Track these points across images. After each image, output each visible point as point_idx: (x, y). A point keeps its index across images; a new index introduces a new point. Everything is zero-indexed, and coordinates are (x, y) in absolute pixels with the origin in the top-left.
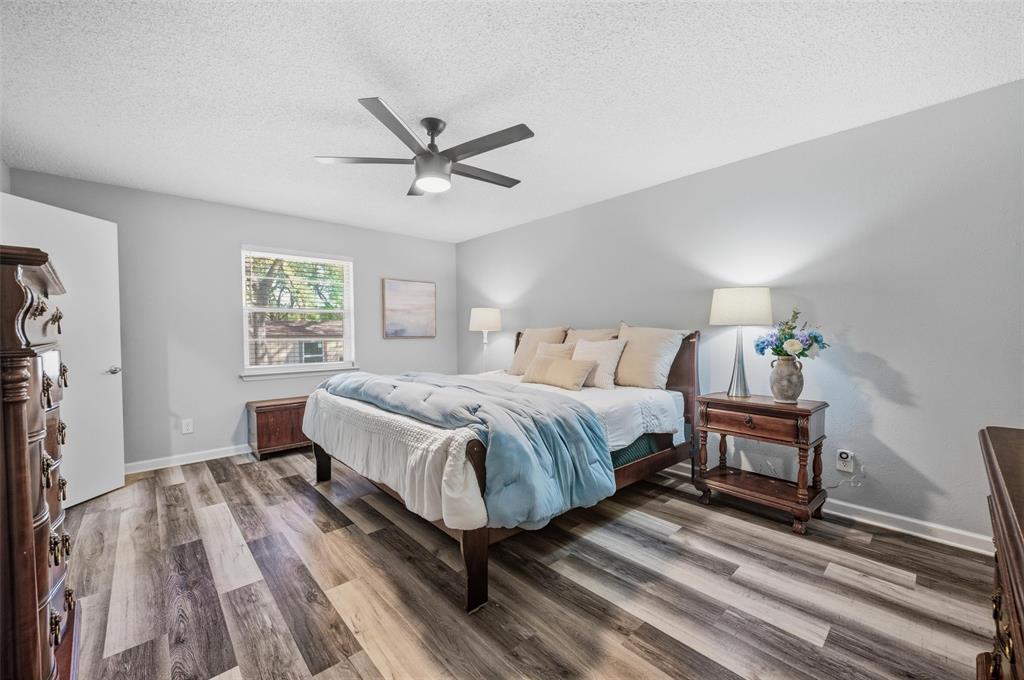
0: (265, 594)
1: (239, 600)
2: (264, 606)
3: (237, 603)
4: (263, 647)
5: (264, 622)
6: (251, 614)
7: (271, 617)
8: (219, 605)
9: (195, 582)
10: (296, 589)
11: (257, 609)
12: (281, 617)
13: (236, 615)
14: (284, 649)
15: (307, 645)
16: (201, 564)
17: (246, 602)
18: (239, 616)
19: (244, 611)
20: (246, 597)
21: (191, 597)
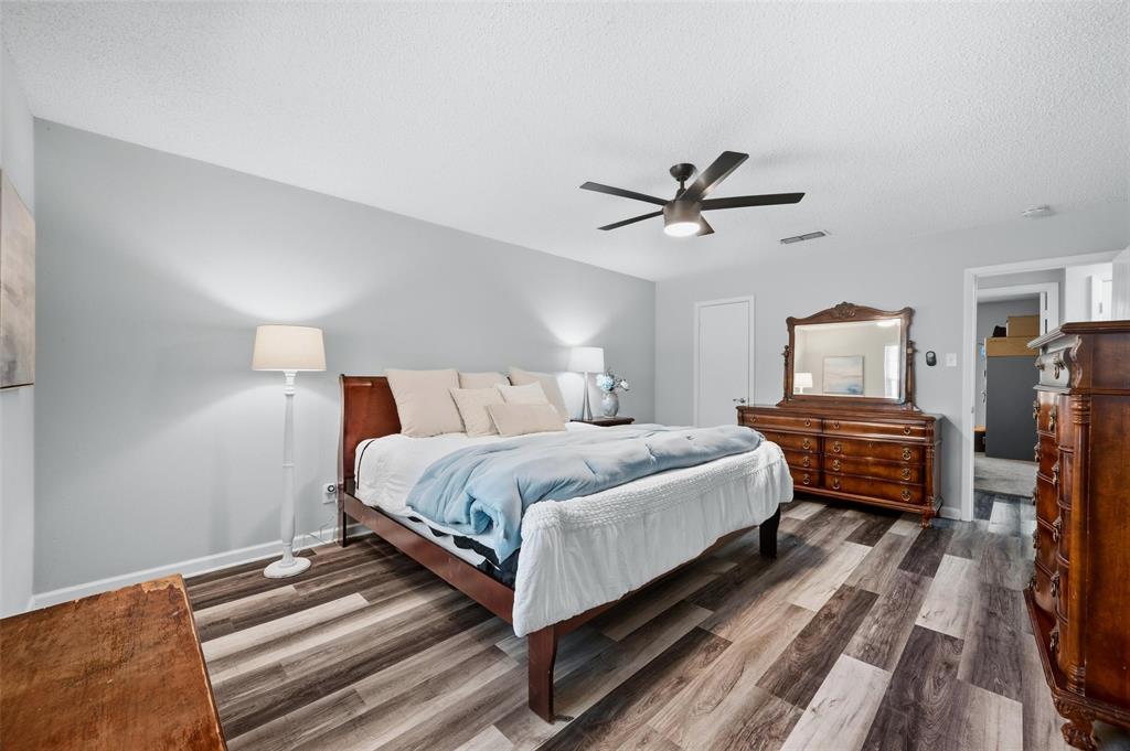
0: (855, 643)
1: (880, 655)
2: (866, 637)
3: (883, 656)
4: (892, 621)
5: (877, 629)
6: (881, 640)
7: (870, 628)
8: (899, 664)
9: (906, 709)
10: (831, 627)
11: (873, 639)
12: (863, 623)
13: (892, 647)
14: (881, 611)
15: (867, 604)
16: (883, 730)
17: (876, 650)
18: (891, 647)
19: (884, 646)
20: (872, 653)
21: (919, 695)
